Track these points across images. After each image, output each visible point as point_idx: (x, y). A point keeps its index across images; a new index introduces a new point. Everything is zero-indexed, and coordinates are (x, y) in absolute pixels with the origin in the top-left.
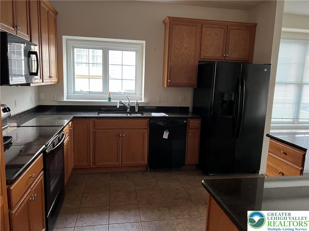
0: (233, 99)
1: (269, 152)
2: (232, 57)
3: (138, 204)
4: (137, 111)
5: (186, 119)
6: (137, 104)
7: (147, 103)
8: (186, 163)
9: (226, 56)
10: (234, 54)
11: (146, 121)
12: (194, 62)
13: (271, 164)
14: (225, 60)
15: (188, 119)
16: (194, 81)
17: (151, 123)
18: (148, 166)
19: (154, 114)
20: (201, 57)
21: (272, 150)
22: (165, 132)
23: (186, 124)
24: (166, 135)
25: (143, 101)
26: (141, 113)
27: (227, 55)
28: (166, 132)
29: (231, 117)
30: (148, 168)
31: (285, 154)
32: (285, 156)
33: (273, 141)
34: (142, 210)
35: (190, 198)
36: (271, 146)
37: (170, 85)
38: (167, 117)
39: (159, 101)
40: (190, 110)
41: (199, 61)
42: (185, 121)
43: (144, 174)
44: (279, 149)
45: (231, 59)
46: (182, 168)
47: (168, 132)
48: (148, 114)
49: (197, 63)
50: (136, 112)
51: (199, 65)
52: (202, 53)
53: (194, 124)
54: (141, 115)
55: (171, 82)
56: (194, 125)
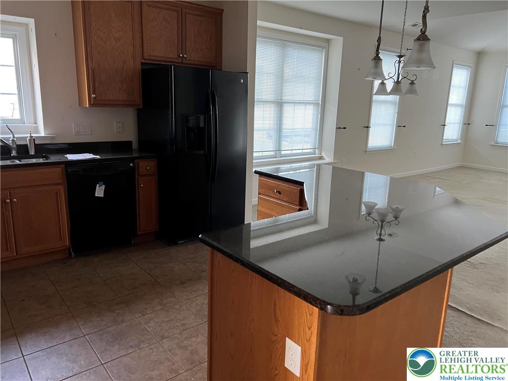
0: (202, 125)
1: (259, 194)
2: (193, 59)
3: (70, 312)
4: (32, 152)
5: (132, 160)
6: (32, 139)
7: (53, 138)
8: (139, 233)
9: (183, 56)
10: (195, 55)
11: (58, 170)
12: (134, 65)
13: (263, 210)
14: (182, 63)
15: (136, 161)
16: (137, 97)
17: (69, 172)
18: (71, 249)
19: (71, 157)
20: (146, 57)
21: (263, 190)
22: (98, 185)
23: (133, 168)
24: (100, 192)
25: (42, 134)
26: (43, 157)
27: (185, 56)
28: (100, 186)
29: (202, 152)
30: (73, 253)
31: (280, 193)
32: (279, 195)
33: (263, 179)
34: (80, 318)
35: (157, 282)
36: (261, 185)
37: (94, 103)
38: (99, 159)
39: (75, 132)
40: (135, 146)
41: (142, 63)
42: (131, 165)
43: (65, 263)
44: (271, 188)
45: (192, 62)
46: (133, 242)
47: (104, 186)
48: (58, 158)
49: (139, 67)
50: (32, 155)
51: (142, 70)
52: (145, 50)
53: (147, 167)
54: (43, 160)
55: (97, 98)
56: (147, 169)
